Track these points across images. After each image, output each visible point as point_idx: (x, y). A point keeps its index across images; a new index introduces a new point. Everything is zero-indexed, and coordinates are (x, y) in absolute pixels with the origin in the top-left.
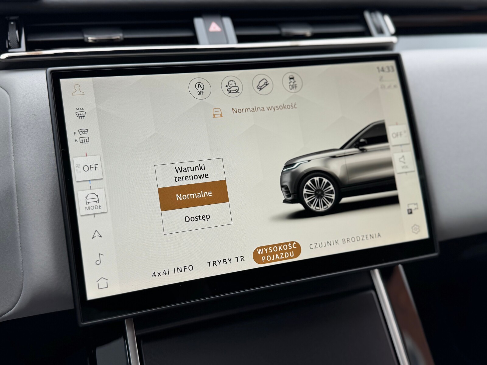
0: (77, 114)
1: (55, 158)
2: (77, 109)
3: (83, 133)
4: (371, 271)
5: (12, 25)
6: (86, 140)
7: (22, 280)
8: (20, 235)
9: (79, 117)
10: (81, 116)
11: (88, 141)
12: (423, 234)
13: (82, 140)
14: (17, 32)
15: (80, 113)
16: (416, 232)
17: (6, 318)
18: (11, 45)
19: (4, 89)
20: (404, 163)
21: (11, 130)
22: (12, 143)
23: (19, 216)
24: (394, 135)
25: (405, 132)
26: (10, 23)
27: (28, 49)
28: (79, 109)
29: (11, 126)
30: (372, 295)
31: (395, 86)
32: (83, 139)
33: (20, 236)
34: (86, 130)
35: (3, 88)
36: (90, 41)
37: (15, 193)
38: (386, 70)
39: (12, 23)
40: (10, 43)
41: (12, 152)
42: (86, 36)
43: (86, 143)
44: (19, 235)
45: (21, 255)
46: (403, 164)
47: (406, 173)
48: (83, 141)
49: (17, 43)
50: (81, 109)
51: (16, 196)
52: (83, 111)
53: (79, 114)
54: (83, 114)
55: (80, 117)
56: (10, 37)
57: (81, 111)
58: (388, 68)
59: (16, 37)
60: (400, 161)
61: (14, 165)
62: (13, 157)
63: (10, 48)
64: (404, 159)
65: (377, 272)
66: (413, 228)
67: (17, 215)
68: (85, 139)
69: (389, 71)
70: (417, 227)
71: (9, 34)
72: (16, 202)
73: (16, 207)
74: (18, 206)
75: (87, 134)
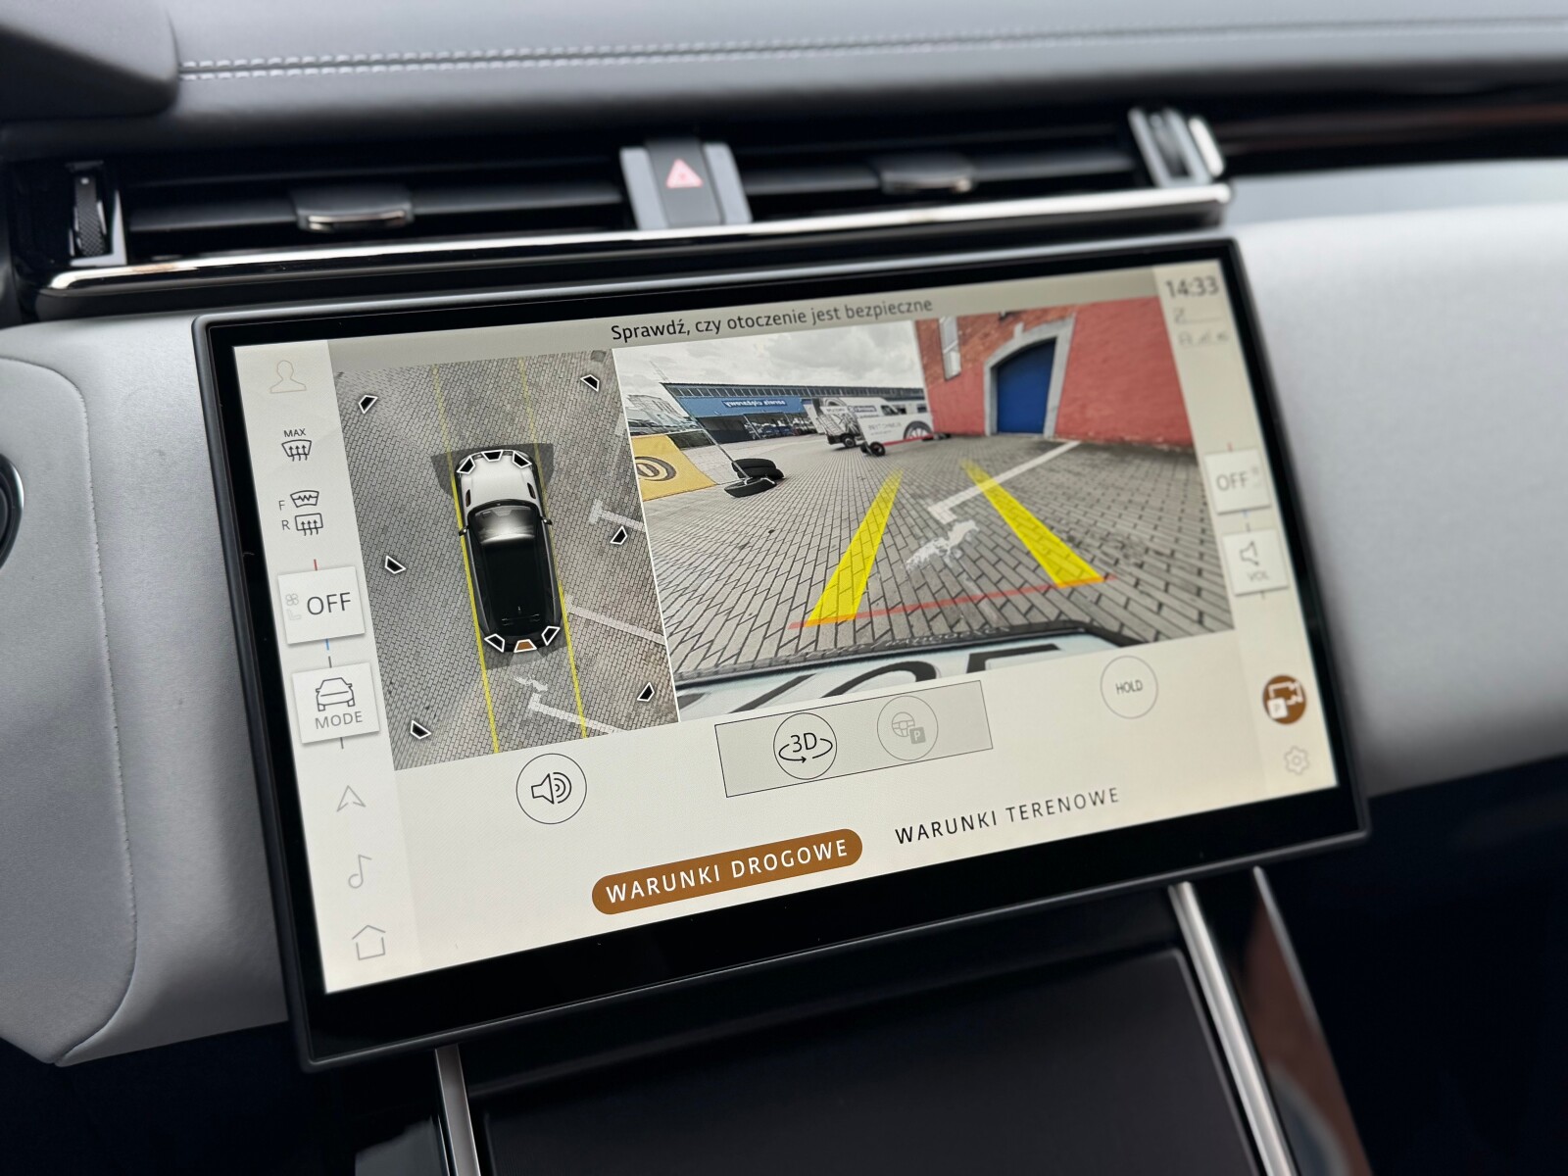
0: (287, 446)
1: (223, 578)
2: (285, 432)
3: (306, 501)
4: (1171, 890)
5: (86, 186)
6: (315, 522)
7: (132, 939)
8: (125, 807)
9: (292, 455)
10: (298, 454)
11: (319, 525)
12: (1321, 775)
13: (303, 523)
14: (100, 207)
15: (294, 445)
16: (1298, 769)
17: (86, 1052)
18: (84, 248)
19: (66, 378)
20: (1257, 563)
21: (91, 499)
22: (94, 537)
23: (121, 752)
24: (1223, 483)
25: (1255, 471)
26: (80, 184)
27: (133, 258)
28: (291, 432)
29: (90, 485)
30: (1175, 962)
31: (1221, 337)
32: (305, 520)
33: (125, 811)
34: (314, 494)
35: (62, 375)
36: (315, 227)
37: (108, 682)
38: (1194, 288)
39: (85, 181)
40: (82, 240)
41: (97, 562)
42: (302, 212)
43: (314, 531)
44: (120, 807)
45: (127, 863)
46: (1253, 569)
47: (1262, 592)
48: (306, 526)
49: (100, 241)
50: (296, 432)
51: (110, 691)
52: (303, 437)
53: (291, 448)
54: (304, 447)
55: (297, 457)
56: (79, 223)
57: (297, 437)
58: (1200, 282)
59: (99, 222)
60: (1243, 559)
61: (101, 601)
62: (99, 578)
63: (79, 254)
64: (1256, 554)
65: (1187, 889)
66: (1290, 758)
67: (116, 748)
68: (311, 519)
69: (1203, 292)
70: (1302, 755)
71: (76, 214)
72: (111, 710)
73: (112, 724)
74: (117, 720)
75: (315, 505)
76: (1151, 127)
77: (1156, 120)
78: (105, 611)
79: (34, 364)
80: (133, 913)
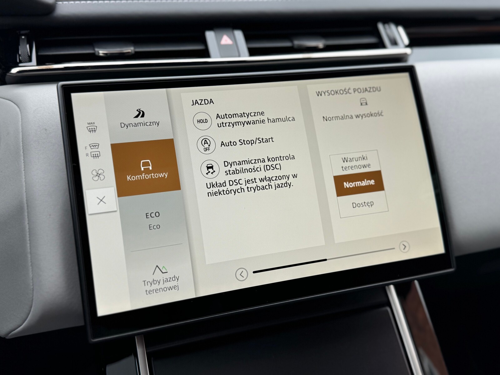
0: (88, 128)
1: (65, 173)
2: (88, 123)
3: (94, 147)
4: (387, 287)
5: (23, 39)
6: (98, 154)
7: (32, 296)
8: (31, 250)
9: (90, 131)
10: (92, 131)
12: (439, 248)
13: (93, 155)
14: (28, 46)
15: (91, 127)
17: (16, 334)
18: (22, 60)
19: (15, 104)
21: (21, 145)
22: (22, 158)
23: (30, 231)
27: (38, 64)
28: (90, 123)
29: (21, 140)
30: (387, 311)
32: (94, 153)
33: (30, 252)
34: (97, 145)
35: (13, 103)
36: (101, 55)
37: (26, 208)
39: (23, 37)
40: (21, 57)
41: (23, 167)
42: (97, 50)
43: (97, 157)
44: (29, 251)
45: (31, 270)
48: (94, 156)
49: (28, 57)
50: (92, 123)
51: (26, 211)
52: (94, 125)
53: (90, 129)
54: (94, 128)
55: (92, 132)
56: (21, 51)
57: (92, 125)
59: (27, 51)
61: (24, 180)
62: (24, 172)
63: (21, 62)
65: (392, 287)
67: (28, 230)
68: (96, 153)
71: (20, 48)
72: (26, 217)
73: (26, 222)
74: (28, 221)
75: (98, 148)
76: (385, 28)
77: (387, 26)
78: (25, 183)
79: (4, 99)
80: (32, 287)
